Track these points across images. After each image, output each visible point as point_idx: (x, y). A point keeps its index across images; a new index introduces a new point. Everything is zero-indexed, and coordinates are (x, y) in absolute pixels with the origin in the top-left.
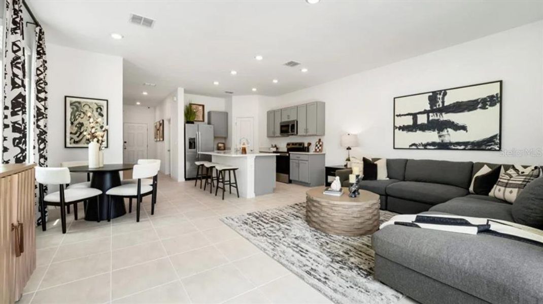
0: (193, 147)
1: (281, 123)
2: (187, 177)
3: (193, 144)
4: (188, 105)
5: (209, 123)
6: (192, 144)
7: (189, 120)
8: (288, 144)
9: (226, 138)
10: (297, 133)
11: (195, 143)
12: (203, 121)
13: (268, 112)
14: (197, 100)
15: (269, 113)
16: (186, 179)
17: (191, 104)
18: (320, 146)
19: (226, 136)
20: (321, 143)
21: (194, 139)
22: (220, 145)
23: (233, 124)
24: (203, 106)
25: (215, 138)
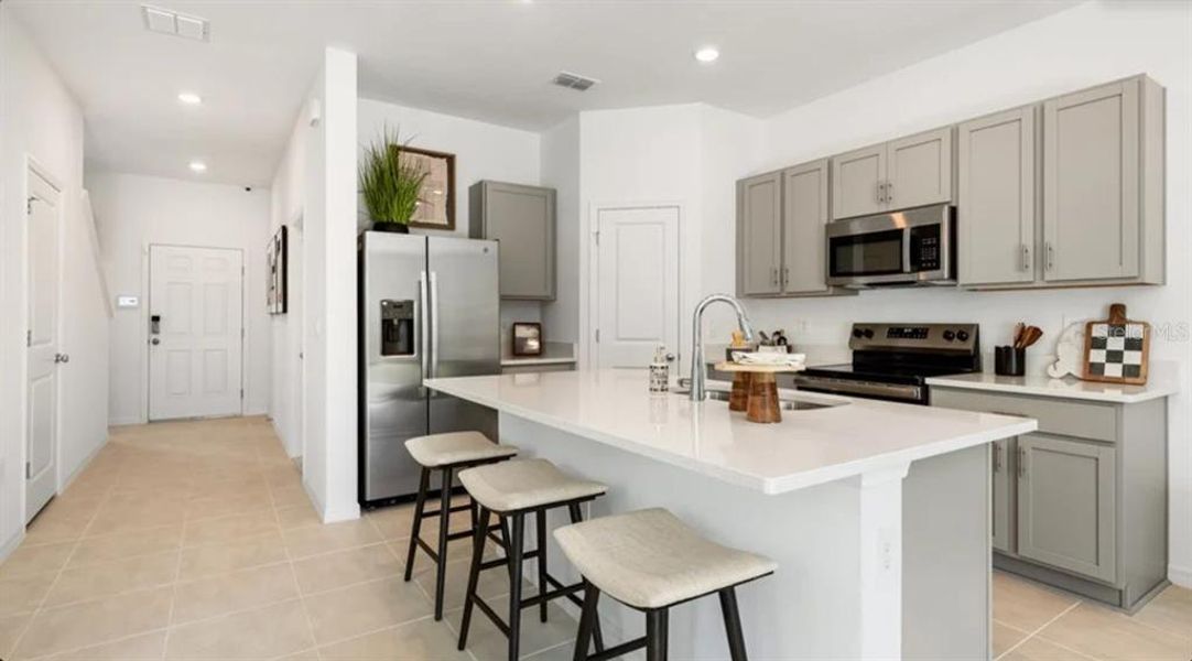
0: (402, 345)
1: (828, 227)
2: (369, 497)
3: (403, 330)
4: (382, 152)
5: (477, 232)
6: (398, 331)
7: (385, 219)
8: (860, 331)
9: (545, 302)
10: (954, 274)
11: (410, 323)
12: (451, 226)
13: (740, 184)
14: (423, 129)
15: (746, 190)
16: (366, 505)
17: (395, 150)
18: (1133, 344)
19: (548, 293)
20: (1133, 331)
21: (410, 303)
22: (521, 332)
23: (584, 239)
24: (450, 160)
25: (506, 300)
